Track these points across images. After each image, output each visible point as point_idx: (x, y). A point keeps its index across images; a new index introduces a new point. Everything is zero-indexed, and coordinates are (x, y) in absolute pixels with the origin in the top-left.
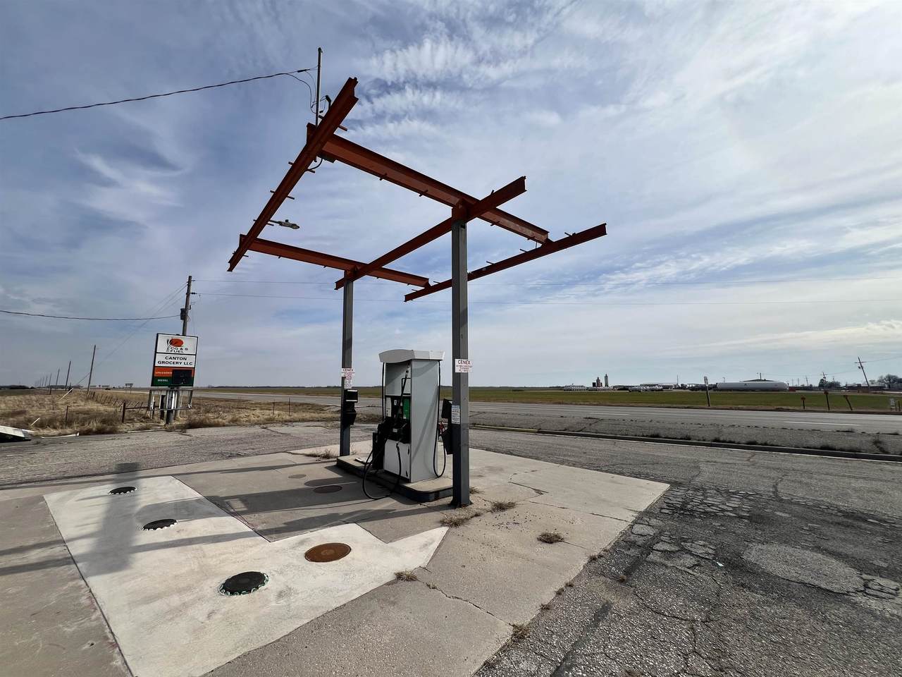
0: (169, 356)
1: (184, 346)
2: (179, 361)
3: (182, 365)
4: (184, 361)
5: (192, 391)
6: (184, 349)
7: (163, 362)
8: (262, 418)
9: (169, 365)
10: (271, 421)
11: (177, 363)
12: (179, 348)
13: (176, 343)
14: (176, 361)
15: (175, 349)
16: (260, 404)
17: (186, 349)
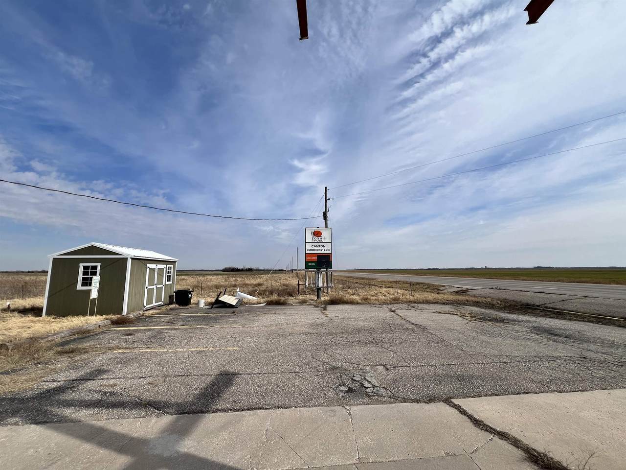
0: (314, 244)
1: (323, 235)
2: (320, 248)
3: (323, 252)
4: (323, 248)
5: (332, 272)
6: (323, 238)
7: (311, 250)
8: (389, 297)
9: (314, 252)
10: (396, 301)
11: (319, 250)
12: (320, 238)
13: (317, 234)
14: (318, 248)
15: (316, 239)
16: (385, 282)
17: (324, 238)
